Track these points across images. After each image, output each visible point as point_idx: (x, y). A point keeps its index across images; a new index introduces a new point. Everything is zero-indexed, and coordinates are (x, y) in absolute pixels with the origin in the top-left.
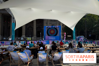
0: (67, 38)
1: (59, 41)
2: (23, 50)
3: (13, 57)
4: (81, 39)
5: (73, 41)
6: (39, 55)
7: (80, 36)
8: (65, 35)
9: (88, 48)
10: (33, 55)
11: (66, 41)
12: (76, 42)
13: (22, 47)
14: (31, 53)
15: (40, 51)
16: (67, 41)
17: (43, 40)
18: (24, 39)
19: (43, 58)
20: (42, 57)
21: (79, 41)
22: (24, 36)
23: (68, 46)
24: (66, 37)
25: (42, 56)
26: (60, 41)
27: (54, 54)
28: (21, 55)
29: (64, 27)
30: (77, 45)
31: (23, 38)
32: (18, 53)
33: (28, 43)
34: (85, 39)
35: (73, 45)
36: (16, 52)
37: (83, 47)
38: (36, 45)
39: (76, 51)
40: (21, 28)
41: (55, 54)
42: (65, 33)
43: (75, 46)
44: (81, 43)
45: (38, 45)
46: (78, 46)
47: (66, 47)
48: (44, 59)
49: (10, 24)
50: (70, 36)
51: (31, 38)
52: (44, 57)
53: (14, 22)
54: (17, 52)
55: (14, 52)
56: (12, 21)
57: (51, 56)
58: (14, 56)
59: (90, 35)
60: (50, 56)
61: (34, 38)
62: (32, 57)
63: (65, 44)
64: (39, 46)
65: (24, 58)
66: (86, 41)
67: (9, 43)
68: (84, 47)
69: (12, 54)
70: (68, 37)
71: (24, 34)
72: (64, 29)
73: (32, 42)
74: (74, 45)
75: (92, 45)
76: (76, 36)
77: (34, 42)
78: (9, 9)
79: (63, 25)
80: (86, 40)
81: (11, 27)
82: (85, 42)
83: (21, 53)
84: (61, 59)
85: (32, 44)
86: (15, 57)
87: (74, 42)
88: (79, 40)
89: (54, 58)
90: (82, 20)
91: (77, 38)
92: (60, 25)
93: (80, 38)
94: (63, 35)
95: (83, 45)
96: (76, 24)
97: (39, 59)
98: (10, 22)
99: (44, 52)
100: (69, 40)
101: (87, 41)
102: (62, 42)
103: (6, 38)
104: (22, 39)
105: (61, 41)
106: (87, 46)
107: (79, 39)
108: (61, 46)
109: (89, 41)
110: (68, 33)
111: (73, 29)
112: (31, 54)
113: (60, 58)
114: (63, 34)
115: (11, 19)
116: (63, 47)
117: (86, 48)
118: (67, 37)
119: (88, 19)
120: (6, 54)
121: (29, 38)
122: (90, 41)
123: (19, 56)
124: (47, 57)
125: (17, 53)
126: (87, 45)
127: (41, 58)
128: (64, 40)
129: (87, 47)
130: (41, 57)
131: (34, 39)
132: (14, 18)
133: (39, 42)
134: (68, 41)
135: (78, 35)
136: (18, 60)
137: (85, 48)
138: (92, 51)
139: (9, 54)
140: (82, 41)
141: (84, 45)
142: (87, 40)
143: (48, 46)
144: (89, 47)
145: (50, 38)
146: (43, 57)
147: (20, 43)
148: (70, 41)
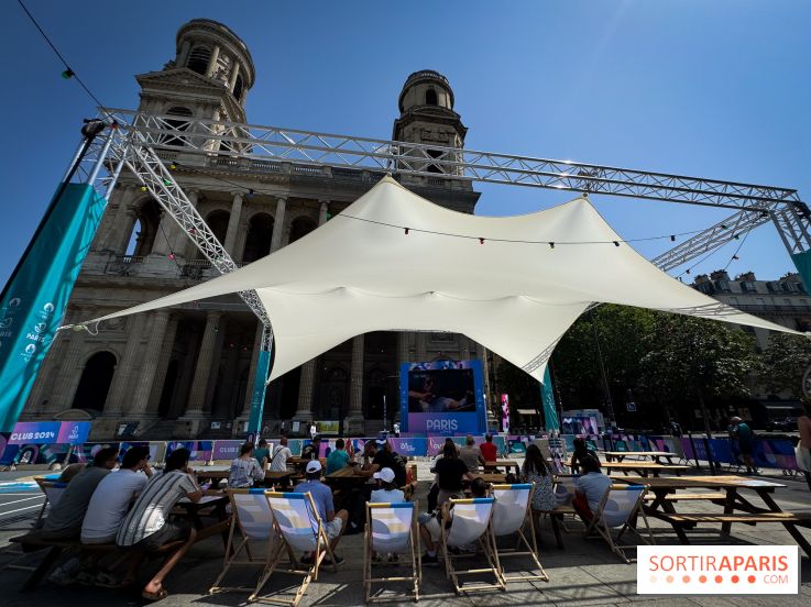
0: (519, 425)
1: (475, 438)
2: (295, 484)
3: (243, 524)
4: (591, 428)
5: (546, 438)
6: (373, 511)
7: (578, 411)
8: (505, 407)
9: (632, 476)
10: (344, 512)
11: (515, 438)
12: (563, 440)
13: (291, 470)
14: (331, 502)
15: (381, 492)
16: (518, 440)
17: (398, 431)
18: (304, 426)
19: (395, 532)
20: (392, 524)
21: (578, 436)
22: (305, 413)
23: (521, 462)
24: (510, 415)
25: (390, 516)
26: (479, 440)
27: (453, 505)
28: (284, 508)
29: (496, 366)
30: (569, 461)
31: (302, 422)
32: (271, 500)
33: (323, 446)
34: (608, 425)
35: (550, 459)
36: (262, 493)
37: (604, 472)
38: (359, 459)
39: (569, 491)
40: (294, 376)
41: (456, 507)
42: (506, 396)
43: (562, 464)
44: (590, 447)
45: (371, 460)
46: (574, 466)
47: (513, 470)
48: (400, 538)
49: (250, 358)
50: (533, 412)
51: (336, 423)
52: (400, 526)
53: (266, 348)
54: (266, 491)
55: (250, 493)
56: (259, 345)
57: (435, 520)
58: (249, 517)
59: (631, 406)
60: (429, 520)
61: (351, 423)
62: (338, 522)
63: (510, 452)
64: (377, 466)
65: (301, 527)
66: (617, 436)
67: (232, 450)
68: (612, 472)
69: (244, 502)
70: (522, 420)
71: (309, 405)
72: (496, 378)
73: (340, 445)
74: (553, 457)
75: (652, 456)
76: (558, 409)
77: (349, 442)
78: (252, 294)
79: (492, 356)
80: (615, 432)
81: (252, 368)
82: (609, 443)
83: (286, 501)
84: (490, 537)
85: (340, 451)
86: (252, 520)
87: (553, 443)
88: (577, 431)
89: (452, 529)
90: (577, 331)
91: (565, 420)
92: (479, 357)
93: (582, 419)
94: (497, 408)
95: (603, 460)
96: (551, 351)
97: (375, 535)
98: (251, 349)
99: (398, 495)
100: (530, 433)
101: (620, 439)
102: (493, 442)
103: (224, 422)
104: (296, 427)
105: (489, 439)
106: (625, 463)
107: (576, 428)
108: (489, 463)
109: (631, 437)
110: (518, 398)
111: (539, 374)
112: (332, 508)
113: (485, 533)
114: (493, 404)
115: (257, 337)
116: (499, 472)
117: (621, 475)
118: (514, 415)
119: (604, 329)
120: (214, 507)
121: (329, 423)
122: (636, 439)
123: (276, 518)
124: (413, 525)
125: (268, 496)
126: (623, 456)
127: (385, 530)
128: (501, 435)
129: (626, 470)
130: (386, 522)
131: (352, 426)
132: (269, 331)
133: (377, 445)
134: (525, 440)
135: (568, 407)
136: (267, 539)
137: (614, 474)
138: (653, 489)
139: (228, 507)
140: (595, 439)
141: (609, 458)
142: (618, 432)
143: (423, 464)
144: (636, 470)
145: (432, 422)
146: (396, 521)
147: (287, 449)
148: (533, 437)
